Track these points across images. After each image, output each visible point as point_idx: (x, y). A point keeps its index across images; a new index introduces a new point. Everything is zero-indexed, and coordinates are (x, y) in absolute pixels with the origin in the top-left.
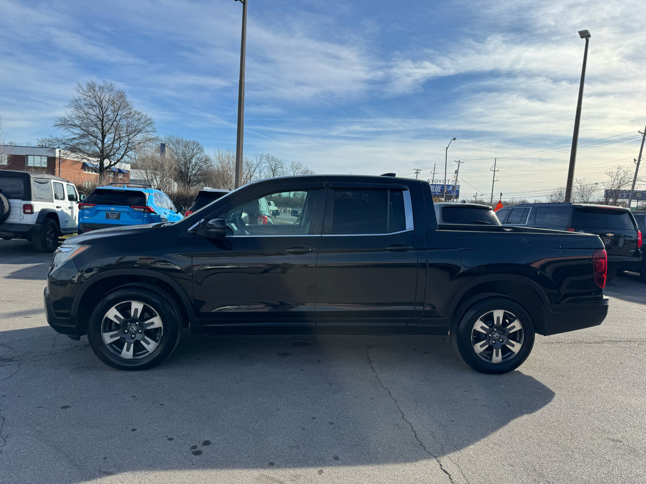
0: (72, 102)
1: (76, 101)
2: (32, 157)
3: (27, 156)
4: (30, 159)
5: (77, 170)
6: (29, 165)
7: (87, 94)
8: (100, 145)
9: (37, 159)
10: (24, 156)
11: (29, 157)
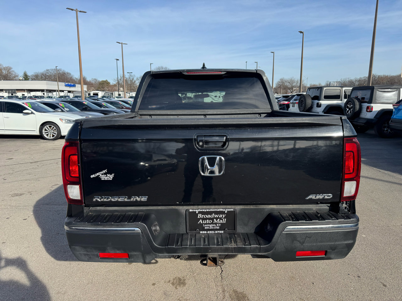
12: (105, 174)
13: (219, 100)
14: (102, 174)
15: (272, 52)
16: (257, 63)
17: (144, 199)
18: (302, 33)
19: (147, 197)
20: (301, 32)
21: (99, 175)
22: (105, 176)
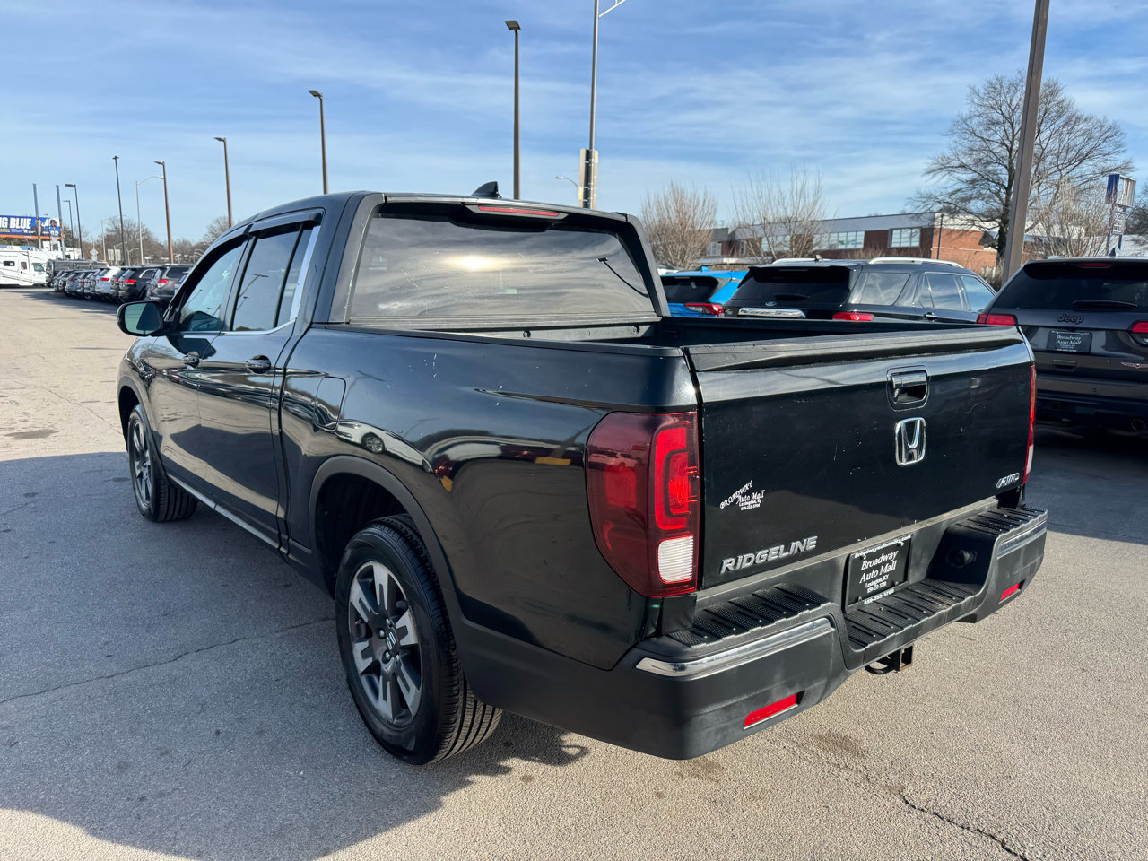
0: (956, 123)
1: (965, 121)
2: (899, 231)
3: (892, 230)
4: (896, 234)
5: (971, 246)
6: (893, 245)
7: (985, 103)
8: (1004, 196)
9: (906, 233)
10: (887, 231)
11: (895, 232)
12: (748, 493)
13: (22, 276)
14: (743, 495)
15: (220, 139)
16: (163, 164)
17: (811, 543)
18: (319, 96)
19: (816, 537)
20: (315, 94)
21: (737, 499)
22: (748, 500)
